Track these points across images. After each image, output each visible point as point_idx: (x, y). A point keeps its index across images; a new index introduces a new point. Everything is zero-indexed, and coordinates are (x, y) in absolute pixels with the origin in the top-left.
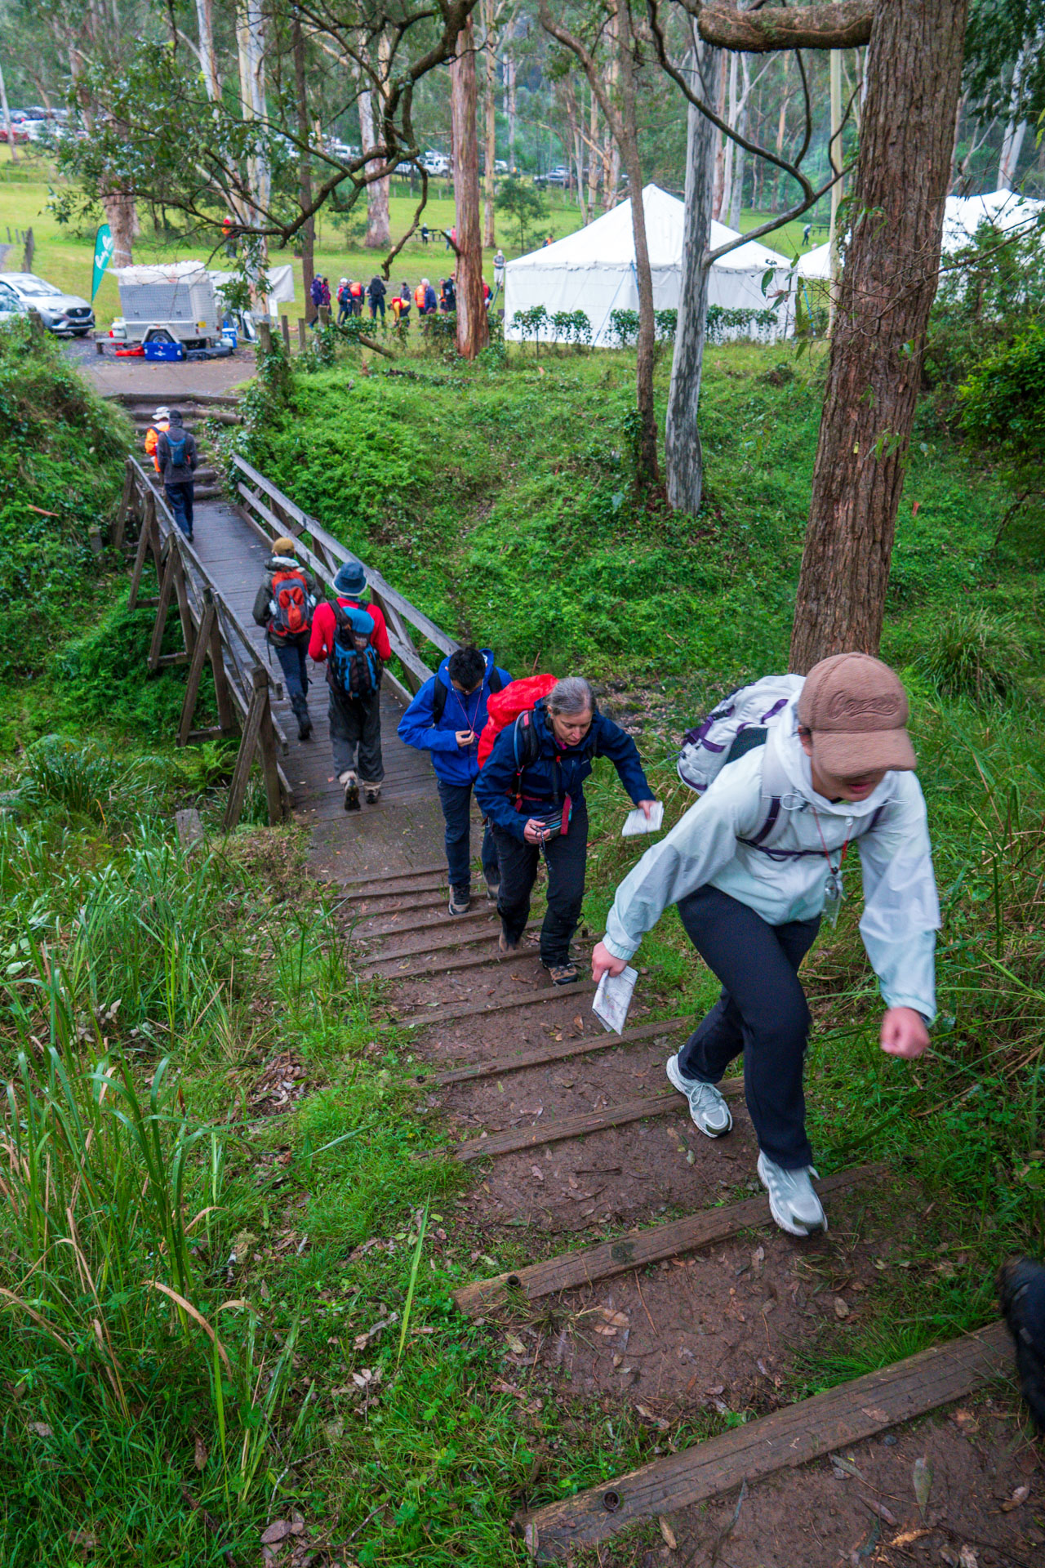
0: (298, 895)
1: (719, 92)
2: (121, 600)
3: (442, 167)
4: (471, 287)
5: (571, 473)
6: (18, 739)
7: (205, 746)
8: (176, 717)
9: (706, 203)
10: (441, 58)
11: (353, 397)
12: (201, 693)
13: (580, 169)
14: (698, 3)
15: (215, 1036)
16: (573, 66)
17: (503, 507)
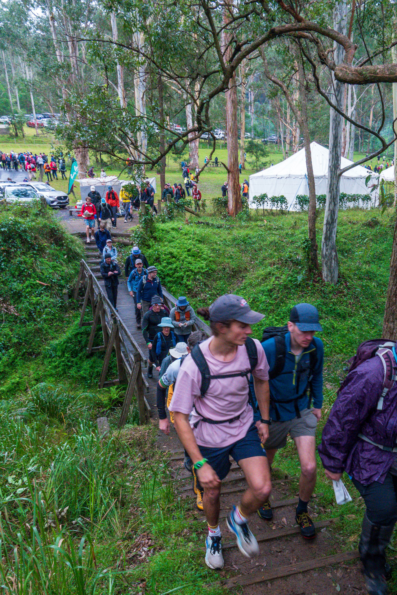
0: (152, 458)
1: (344, 102)
2: (76, 322)
3: (222, 136)
4: (234, 186)
5: (279, 266)
6: (27, 385)
7: (111, 388)
8: (98, 375)
9: (338, 149)
10: (222, 89)
11: (182, 233)
12: (111, 364)
13: (282, 136)
14: (334, 64)
15: (112, 524)
16: (279, 93)
17: (248, 281)
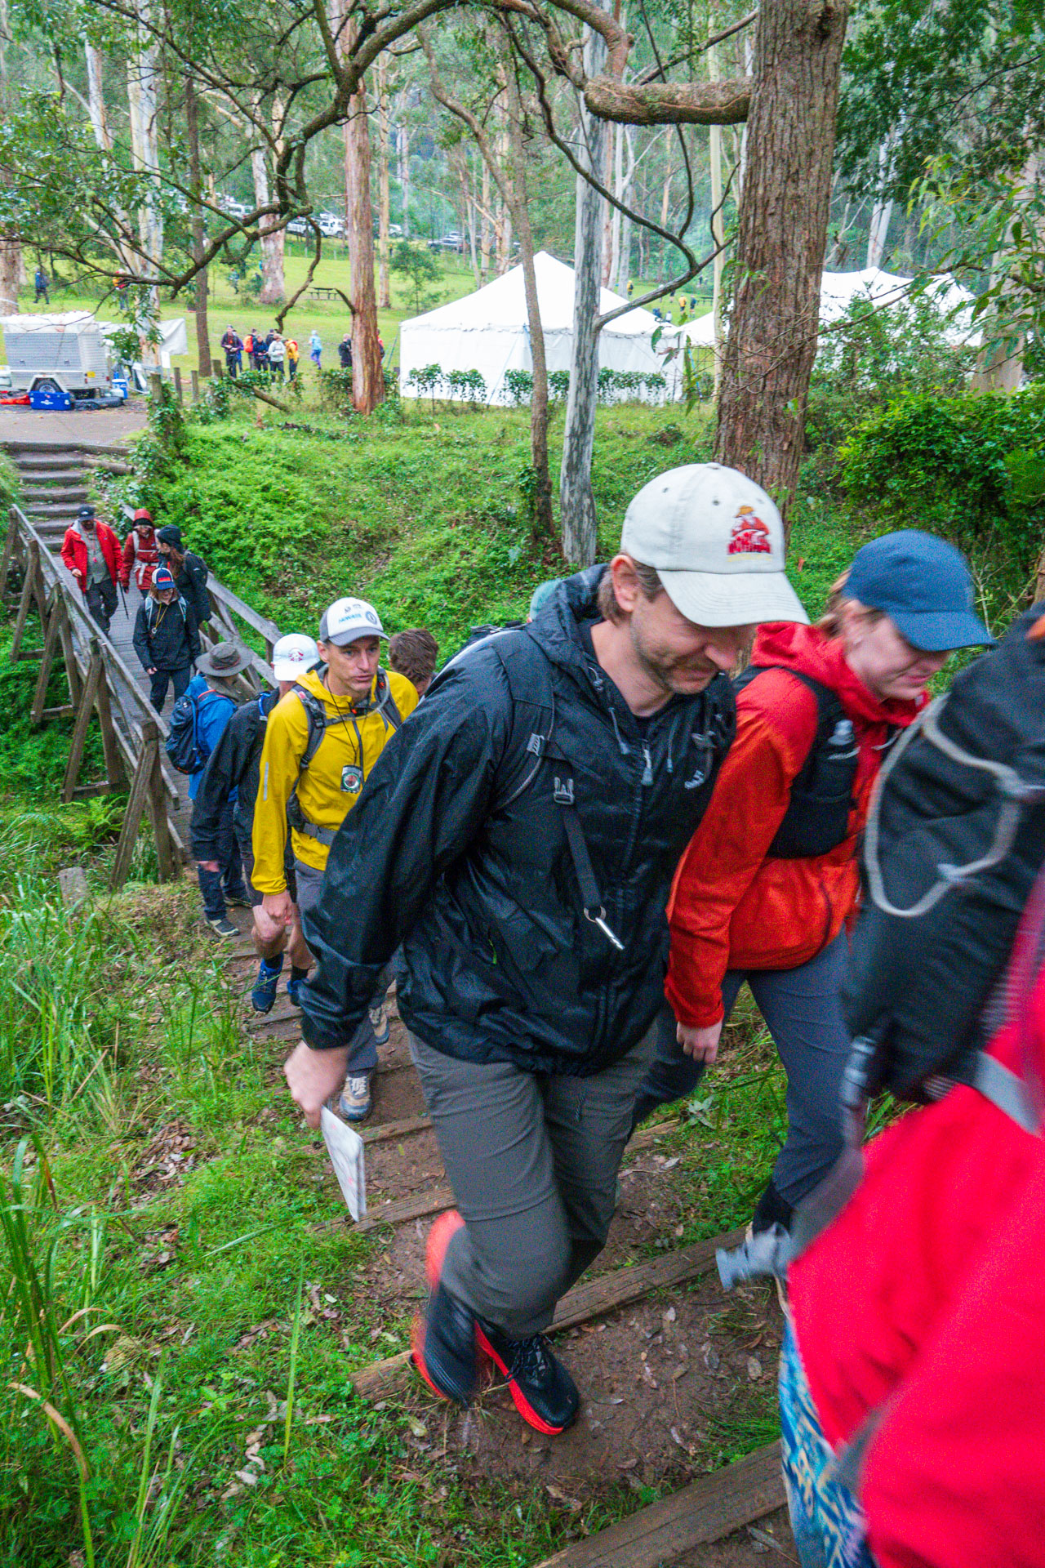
0: (189, 954)
1: (606, 166)
2: (4, 652)
3: (337, 228)
4: (366, 344)
5: (468, 527)
7: (92, 802)
8: (61, 772)
9: (595, 270)
10: (334, 118)
11: (248, 449)
12: (88, 747)
13: (473, 235)
14: (584, 76)
15: (97, 1107)
16: (464, 136)
17: (401, 560)
